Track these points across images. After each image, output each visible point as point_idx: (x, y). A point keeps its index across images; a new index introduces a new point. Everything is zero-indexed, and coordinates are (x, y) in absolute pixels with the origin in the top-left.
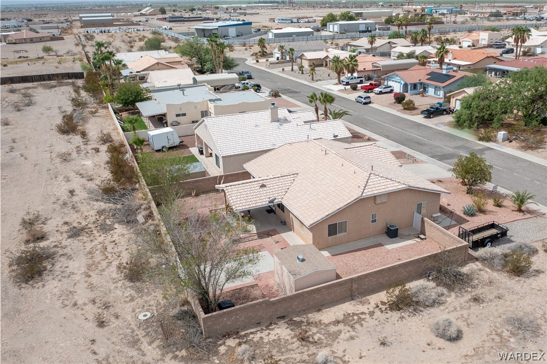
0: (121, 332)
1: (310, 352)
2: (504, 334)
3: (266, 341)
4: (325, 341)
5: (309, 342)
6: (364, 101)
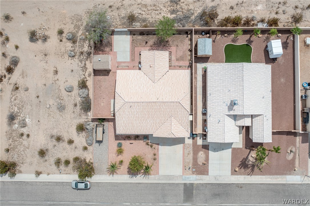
1: (77, 53)
2: (62, 101)
3: (85, 44)
4: (80, 58)
5: (81, 54)
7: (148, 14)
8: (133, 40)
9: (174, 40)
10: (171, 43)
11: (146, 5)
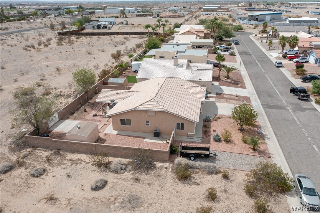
4: (54, 165)
5: (49, 162)
6: (277, 65)
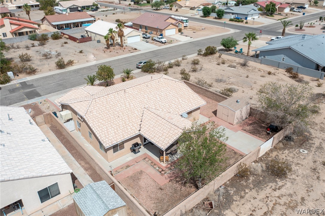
0: (321, 155)
7: (268, 197)
8: (235, 153)
9: (176, 192)
10: (177, 186)
11: (293, 210)
